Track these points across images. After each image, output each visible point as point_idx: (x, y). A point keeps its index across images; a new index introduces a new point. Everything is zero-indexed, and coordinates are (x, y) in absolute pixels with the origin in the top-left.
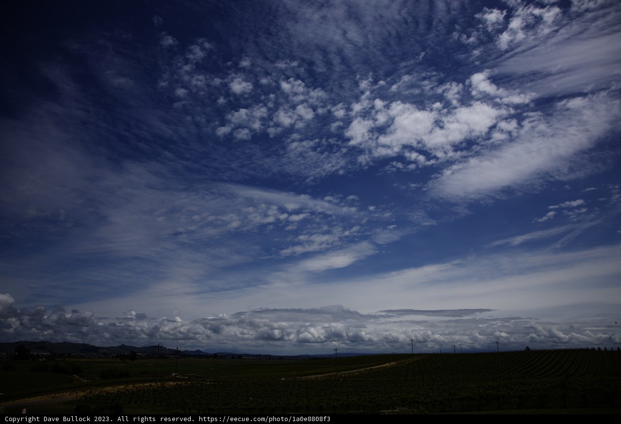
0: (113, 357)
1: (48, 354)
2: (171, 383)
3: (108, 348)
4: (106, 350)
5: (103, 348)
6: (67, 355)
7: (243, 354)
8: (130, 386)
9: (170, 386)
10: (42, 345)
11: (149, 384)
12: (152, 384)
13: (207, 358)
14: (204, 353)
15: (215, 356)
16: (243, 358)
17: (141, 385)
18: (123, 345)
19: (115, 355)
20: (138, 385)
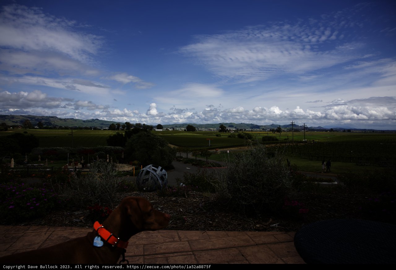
0: (268, 131)
1: (235, 129)
2: (302, 144)
3: (265, 126)
4: (264, 127)
5: (262, 126)
6: (244, 130)
7: (352, 129)
8: (278, 145)
9: (301, 145)
10: (231, 125)
11: (288, 144)
12: (290, 144)
13: (326, 131)
14: (323, 128)
15: (332, 130)
16: (352, 131)
17: (284, 144)
18: (273, 124)
19: (269, 130)
20: (283, 144)
